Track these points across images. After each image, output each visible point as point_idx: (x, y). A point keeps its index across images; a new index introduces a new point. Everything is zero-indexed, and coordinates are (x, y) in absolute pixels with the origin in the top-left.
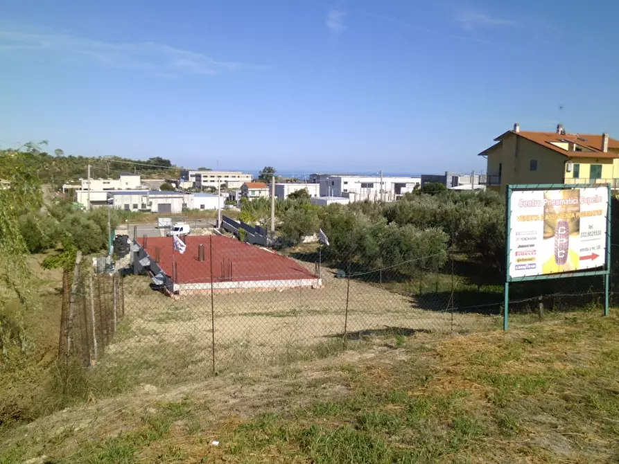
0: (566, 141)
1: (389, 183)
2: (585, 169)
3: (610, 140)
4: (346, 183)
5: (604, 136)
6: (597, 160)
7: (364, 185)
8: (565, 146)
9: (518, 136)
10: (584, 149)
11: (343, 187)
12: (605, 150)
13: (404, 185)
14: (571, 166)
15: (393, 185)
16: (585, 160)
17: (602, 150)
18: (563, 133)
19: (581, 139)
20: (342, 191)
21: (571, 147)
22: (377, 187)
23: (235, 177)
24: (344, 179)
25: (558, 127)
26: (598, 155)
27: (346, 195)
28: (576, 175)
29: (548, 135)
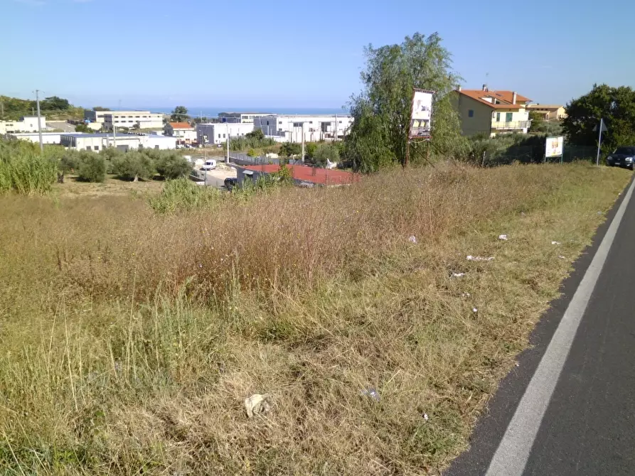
0: (489, 97)
1: (317, 122)
2: (503, 115)
3: (518, 96)
4: (280, 123)
5: (513, 94)
6: (510, 110)
7: (296, 125)
8: (489, 100)
9: (461, 94)
10: (501, 103)
11: (278, 127)
12: (514, 103)
13: (329, 124)
14: (495, 114)
15: (321, 124)
16: (503, 110)
17: (512, 103)
18: (487, 90)
19: (498, 94)
20: (278, 130)
21: (493, 100)
22: (307, 126)
23: (145, 117)
24: (279, 119)
25: (484, 86)
26: (510, 106)
27: (282, 134)
28: (498, 120)
29: (478, 92)
